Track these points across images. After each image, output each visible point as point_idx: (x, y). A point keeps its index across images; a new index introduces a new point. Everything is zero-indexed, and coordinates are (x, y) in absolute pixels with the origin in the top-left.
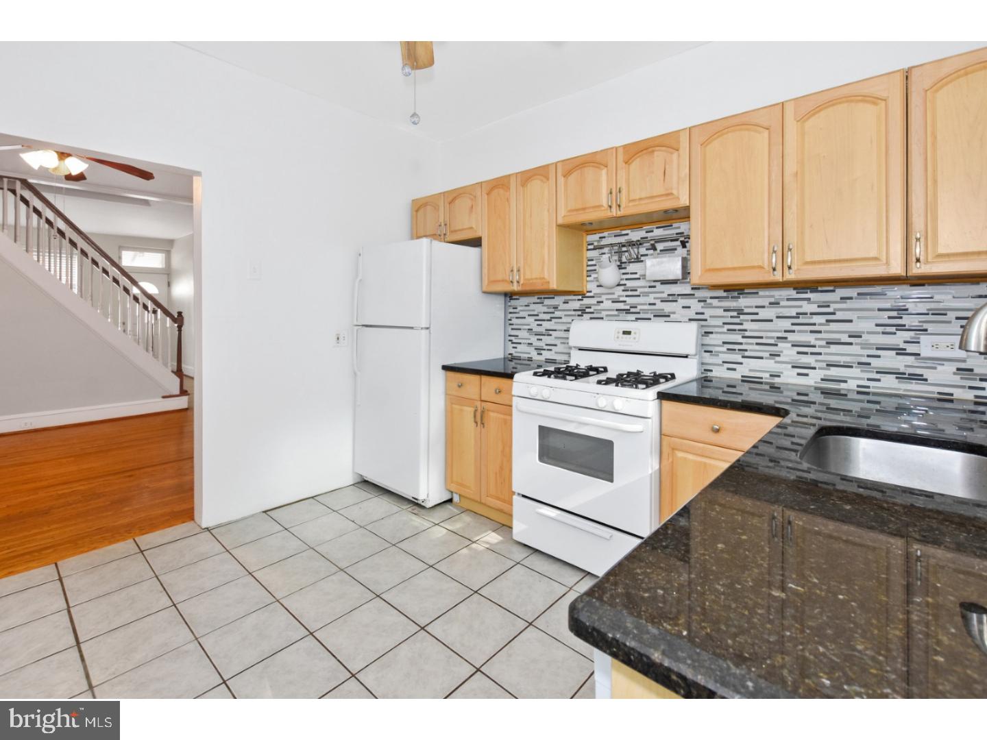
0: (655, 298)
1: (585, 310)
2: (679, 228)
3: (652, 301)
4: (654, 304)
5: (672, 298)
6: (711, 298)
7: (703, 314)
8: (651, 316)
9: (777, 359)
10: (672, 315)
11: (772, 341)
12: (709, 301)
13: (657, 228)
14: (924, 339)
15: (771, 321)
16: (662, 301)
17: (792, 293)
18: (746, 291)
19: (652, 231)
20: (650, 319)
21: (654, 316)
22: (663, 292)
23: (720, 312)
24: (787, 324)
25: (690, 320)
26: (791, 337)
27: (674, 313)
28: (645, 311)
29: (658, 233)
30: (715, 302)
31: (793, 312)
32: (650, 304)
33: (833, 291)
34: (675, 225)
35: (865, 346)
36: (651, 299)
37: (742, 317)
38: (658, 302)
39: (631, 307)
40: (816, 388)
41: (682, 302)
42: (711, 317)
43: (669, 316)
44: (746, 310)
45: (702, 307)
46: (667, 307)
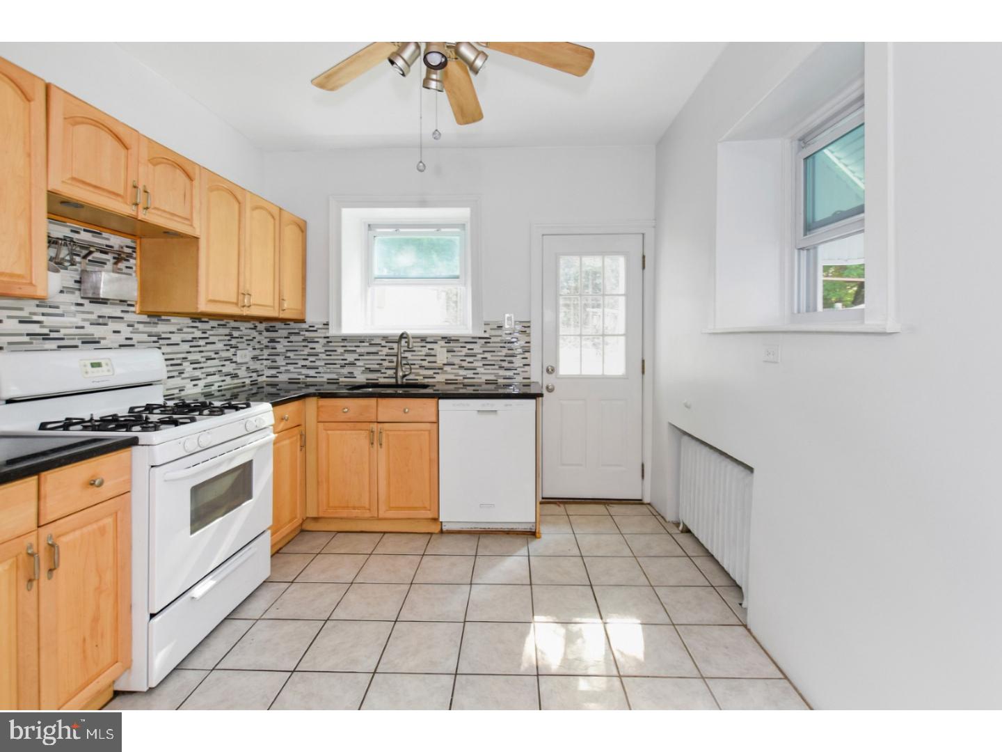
0: (84, 320)
2: (108, 239)
3: (81, 324)
4: (82, 327)
5: (101, 321)
6: (139, 322)
7: (131, 339)
8: (78, 342)
9: (183, 376)
10: (102, 342)
11: (179, 362)
12: (137, 326)
13: (85, 230)
14: (239, 353)
15: (178, 344)
16: (91, 324)
17: (188, 321)
18: (163, 318)
19: (78, 232)
20: (76, 347)
21: (83, 343)
22: (92, 313)
23: (144, 337)
24: (186, 347)
25: (121, 346)
26: (191, 357)
27: (104, 338)
28: (72, 337)
29: (85, 237)
30: (141, 327)
31: (189, 337)
32: (77, 328)
33: (207, 322)
34: (105, 235)
35: (221, 359)
36: (77, 320)
37: (161, 342)
38: (86, 324)
39: (51, 331)
40: (202, 394)
41: (114, 325)
42: (138, 342)
43: (98, 342)
44: (163, 336)
45: (131, 332)
46: (97, 332)
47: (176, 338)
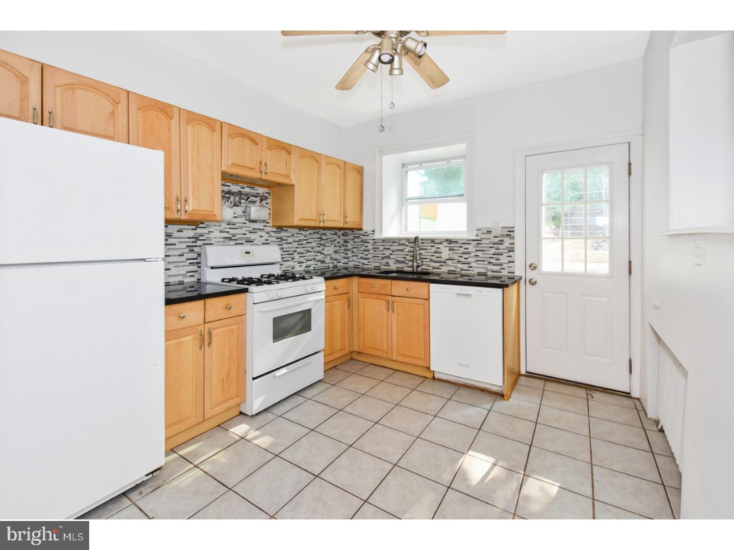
0: (246, 231)
1: (198, 238)
2: (257, 190)
3: (245, 232)
4: (245, 234)
5: (254, 231)
6: (272, 232)
7: (268, 240)
8: (244, 242)
9: (294, 260)
10: (254, 241)
11: (292, 253)
12: (270, 233)
13: (247, 187)
14: (325, 248)
15: (291, 243)
16: (250, 233)
17: (297, 231)
18: (284, 229)
19: (244, 188)
20: (243, 244)
21: (246, 242)
22: (249, 227)
23: (274, 239)
24: (295, 244)
25: (263, 244)
26: (298, 250)
27: (255, 240)
28: (241, 239)
29: (247, 190)
30: (273, 234)
31: (297, 239)
32: (243, 234)
33: (308, 231)
34: (256, 188)
35: (315, 252)
36: (243, 231)
37: (283, 242)
38: (247, 233)
39: (233, 236)
40: (304, 271)
41: (259, 233)
42: (271, 242)
43: (253, 242)
44: (284, 238)
45: (268, 237)
46: (252, 236)
47: (290, 240)
